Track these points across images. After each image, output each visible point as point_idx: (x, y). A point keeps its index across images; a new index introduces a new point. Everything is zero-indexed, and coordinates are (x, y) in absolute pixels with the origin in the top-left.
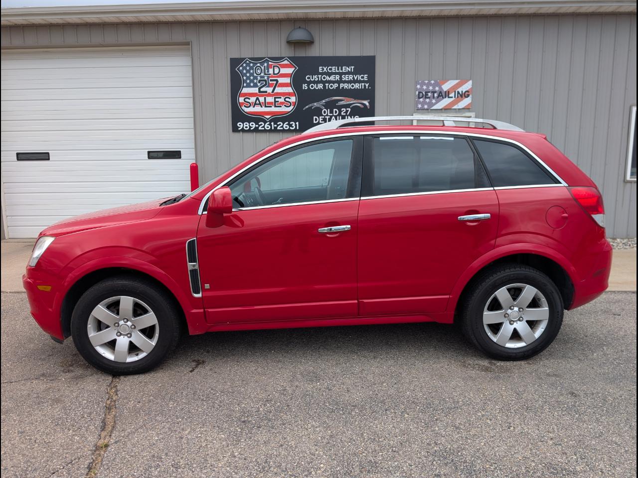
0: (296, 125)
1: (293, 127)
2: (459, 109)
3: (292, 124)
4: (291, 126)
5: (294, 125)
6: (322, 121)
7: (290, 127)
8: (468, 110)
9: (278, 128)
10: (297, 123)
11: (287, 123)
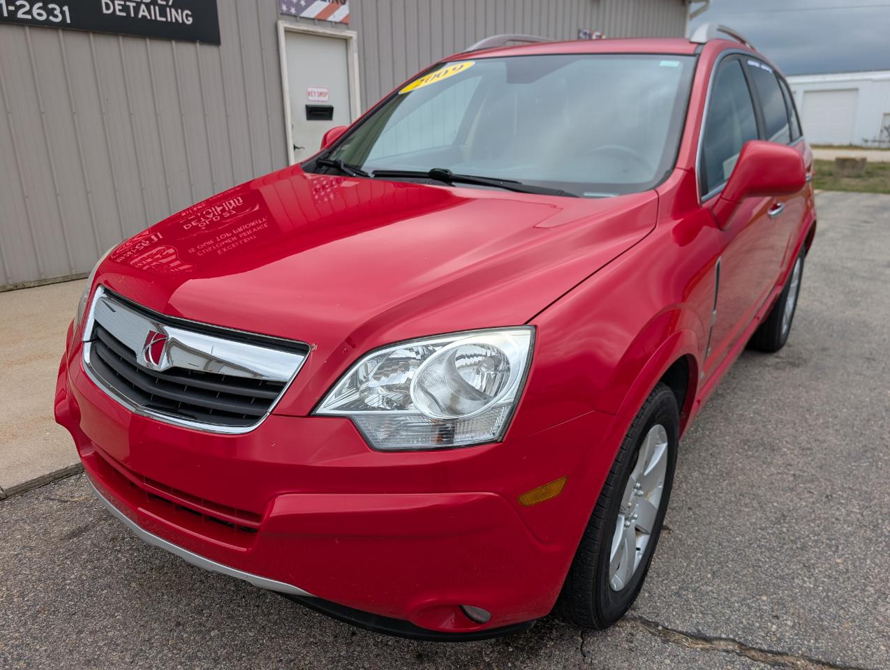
0: (63, 13)
1: (56, 16)
2: (336, 23)
3: (55, 9)
4: (50, 12)
5: (57, 12)
6: (120, 10)
7: (48, 16)
8: (343, 26)
9: (20, 15)
10: (66, 8)
11: (40, 4)
